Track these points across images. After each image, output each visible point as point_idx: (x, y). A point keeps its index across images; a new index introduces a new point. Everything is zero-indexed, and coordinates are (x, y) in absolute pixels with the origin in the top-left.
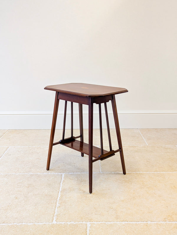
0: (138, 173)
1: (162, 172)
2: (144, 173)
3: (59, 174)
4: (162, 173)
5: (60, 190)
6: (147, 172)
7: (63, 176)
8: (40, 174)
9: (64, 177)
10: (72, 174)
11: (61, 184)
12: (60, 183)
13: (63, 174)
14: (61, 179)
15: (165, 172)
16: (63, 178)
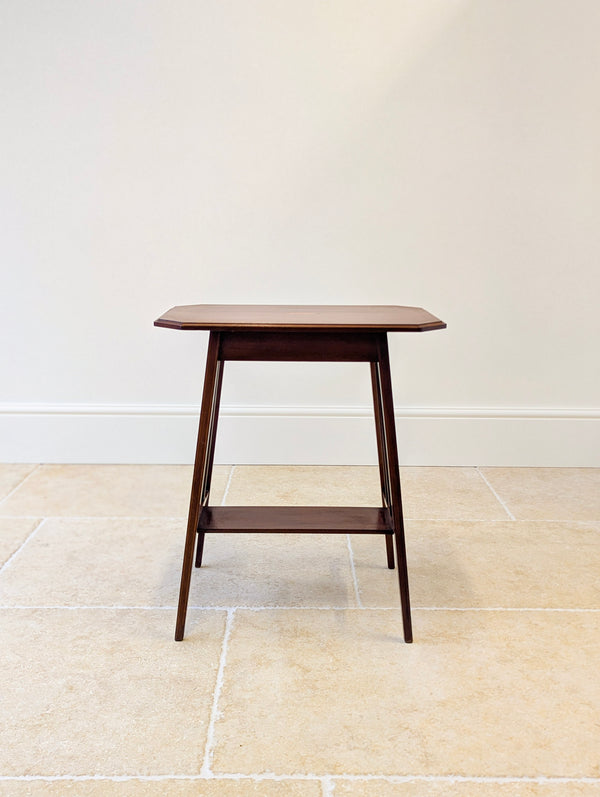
0: (488, 612)
1: (572, 608)
2: (509, 609)
3: (217, 608)
4: (572, 610)
5: (223, 662)
6: (520, 607)
7: (231, 616)
8: (149, 608)
9: (235, 620)
10: (261, 610)
11: (225, 642)
12: (222, 639)
13: (231, 611)
14: (222, 626)
15: (582, 611)
16: (229, 623)
